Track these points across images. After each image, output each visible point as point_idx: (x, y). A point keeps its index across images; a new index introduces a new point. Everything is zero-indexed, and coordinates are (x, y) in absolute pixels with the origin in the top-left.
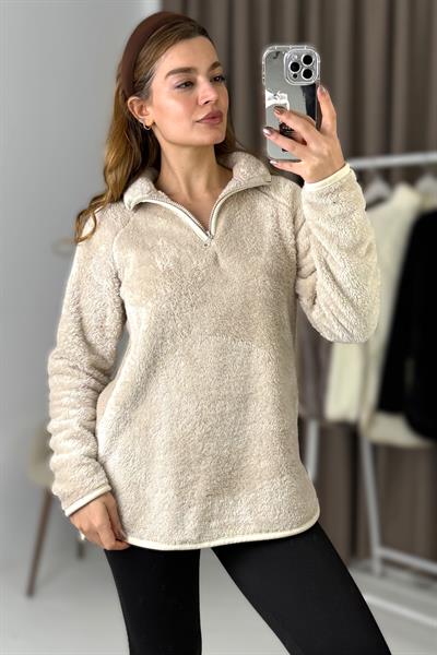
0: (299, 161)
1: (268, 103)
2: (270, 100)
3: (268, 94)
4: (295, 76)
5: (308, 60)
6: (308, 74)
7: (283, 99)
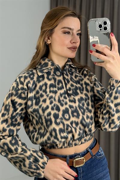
0: (104, 62)
1: (91, 41)
2: (92, 39)
3: (91, 37)
4: (101, 30)
5: (105, 23)
6: (105, 29)
7: (96, 39)
